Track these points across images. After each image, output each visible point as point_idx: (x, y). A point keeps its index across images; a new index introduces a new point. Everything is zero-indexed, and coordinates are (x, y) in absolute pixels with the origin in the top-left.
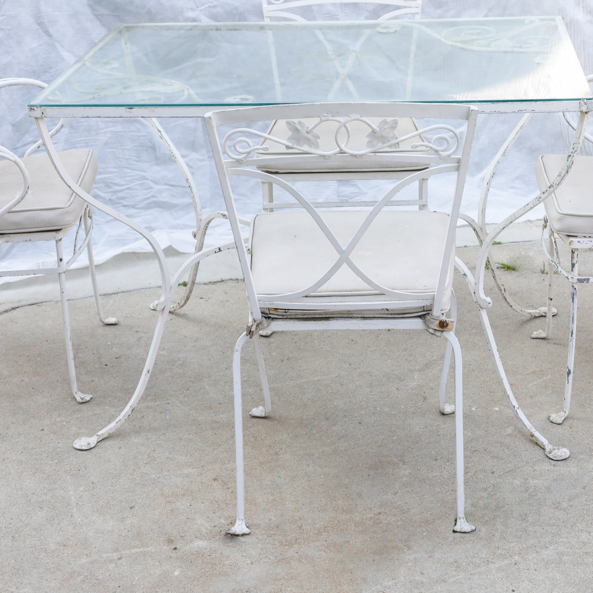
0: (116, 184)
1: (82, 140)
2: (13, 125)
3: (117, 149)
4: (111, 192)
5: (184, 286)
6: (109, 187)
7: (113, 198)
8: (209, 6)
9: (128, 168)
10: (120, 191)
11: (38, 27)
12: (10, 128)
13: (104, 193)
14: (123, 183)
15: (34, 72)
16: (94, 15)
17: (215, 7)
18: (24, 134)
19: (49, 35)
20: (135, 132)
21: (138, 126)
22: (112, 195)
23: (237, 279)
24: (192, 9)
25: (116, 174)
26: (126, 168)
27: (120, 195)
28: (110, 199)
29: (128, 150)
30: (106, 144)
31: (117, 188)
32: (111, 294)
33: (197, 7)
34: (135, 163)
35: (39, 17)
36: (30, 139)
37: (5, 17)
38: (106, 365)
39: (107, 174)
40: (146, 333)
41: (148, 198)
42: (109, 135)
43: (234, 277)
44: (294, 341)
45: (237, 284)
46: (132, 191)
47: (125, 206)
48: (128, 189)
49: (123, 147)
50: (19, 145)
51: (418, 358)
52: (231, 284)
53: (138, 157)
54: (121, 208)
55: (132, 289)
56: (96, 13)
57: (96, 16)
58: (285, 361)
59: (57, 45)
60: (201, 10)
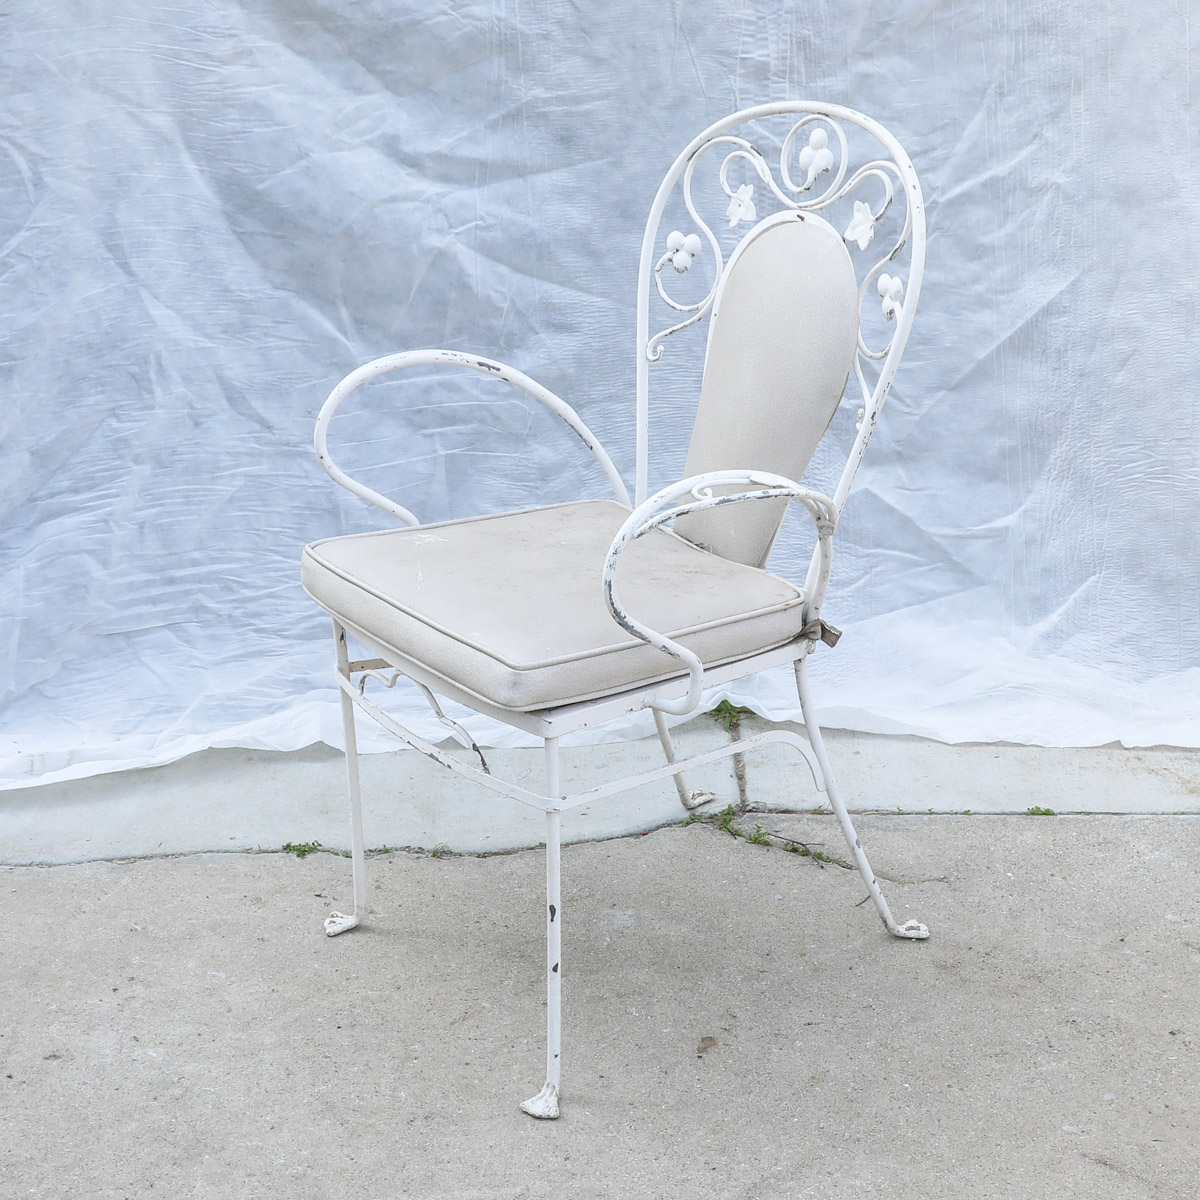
0: (246, 586)
1: (178, 491)
2: (33, 453)
3: (255, 511)
4: (234, 601)
5: (298, 856)
6: (231, 590)
7: (237, 613)
8: (477, 226)
9: (277, 552)
10: (252, 599)
11: (108, 255)
12: (26, 458)
13: (218, 602)
14: (260, 582)
15: (90, 346)
16: (235, 232)
17: (487, 228)
18: (54, 473)
19: (130, 273)
20: (299, 477)
21: (307, 465)
22: (236, 608)
23: (421, 850)
24: (439, 231)
25: (247, 564)
26: (271, 551)
27: (251, 607)
28: (230, 616)
29: (279, 513)
30: (231, 500)
31: (248, 593)
32: (136, 859)
33: (451, 227)
34: (291, 541)
35: (113, 233)
36: (66, 484)
37: (34, 231)
38: (10, 1077)
39: (229, 562)
40: (148, 986)
41: (311, 616)
42: (240, 482)
43: (415, 844)
44: (467, 1059)
45: (412, 864)
46: (279, 602)
47: (259, 631)
48: (270, 596)
49: (268, 509)
50: (41, 493)
51: (739, 1163)
52: (401, 860)
53: (299, 530)
54: (252, 634)
55: (186, 850)
56: (238, 230)
57: (239, 235)
58: (418, 1123)
59: (144, 294)
60: (457, 233)
